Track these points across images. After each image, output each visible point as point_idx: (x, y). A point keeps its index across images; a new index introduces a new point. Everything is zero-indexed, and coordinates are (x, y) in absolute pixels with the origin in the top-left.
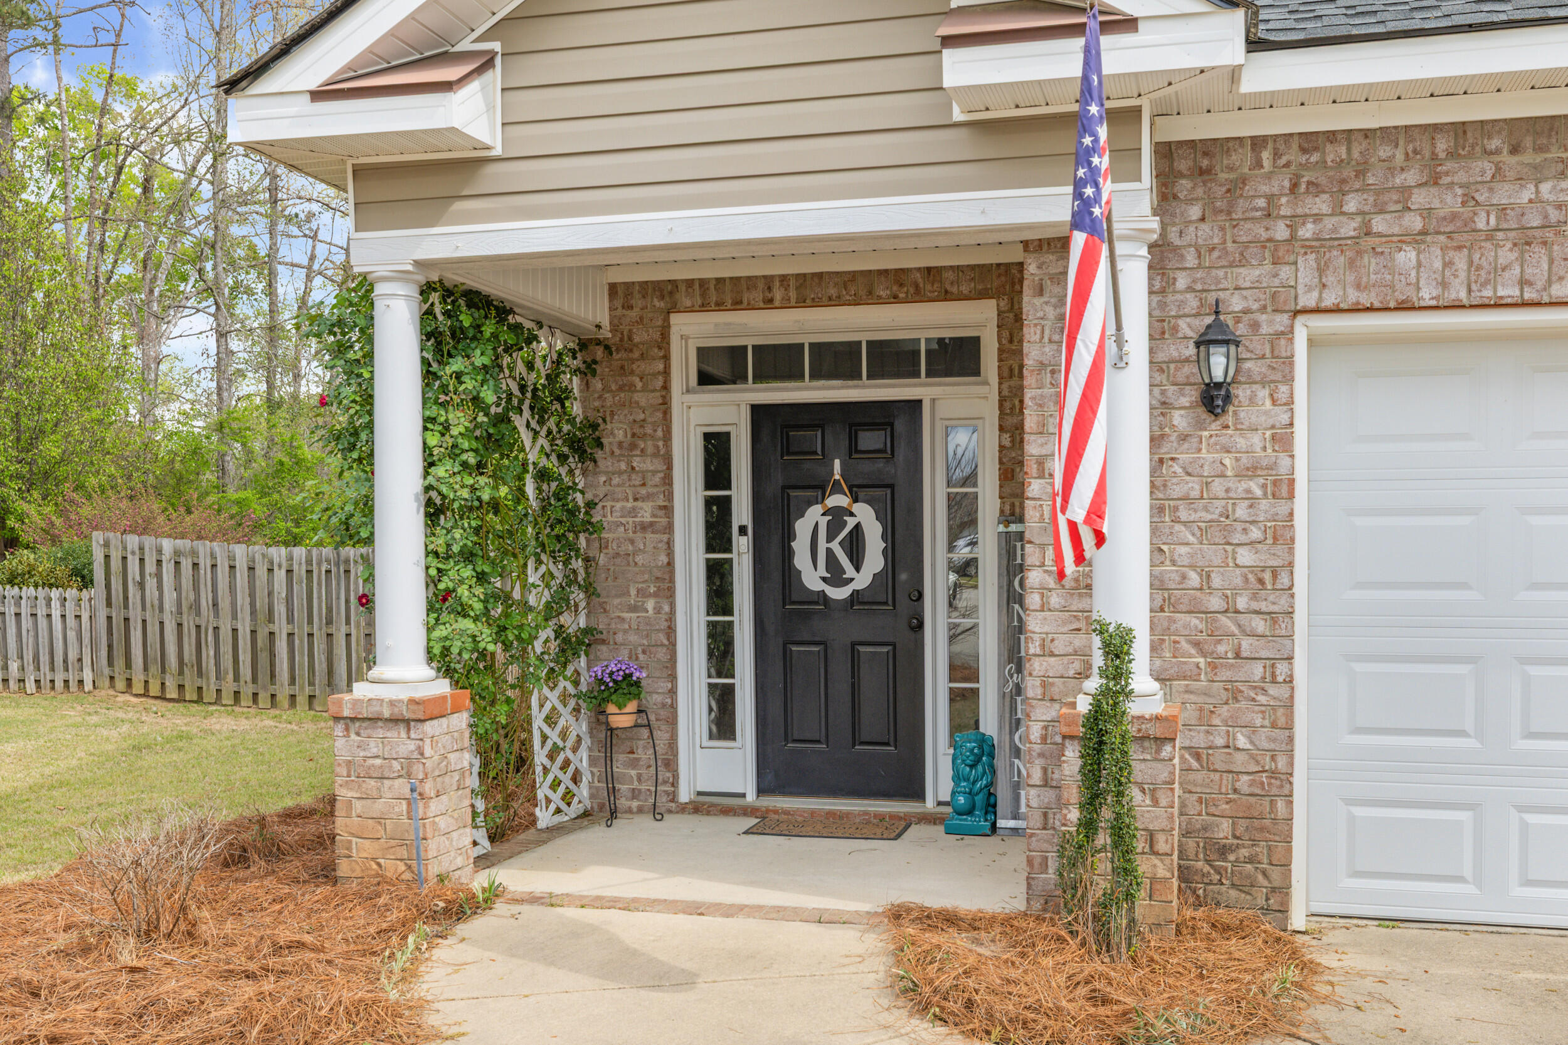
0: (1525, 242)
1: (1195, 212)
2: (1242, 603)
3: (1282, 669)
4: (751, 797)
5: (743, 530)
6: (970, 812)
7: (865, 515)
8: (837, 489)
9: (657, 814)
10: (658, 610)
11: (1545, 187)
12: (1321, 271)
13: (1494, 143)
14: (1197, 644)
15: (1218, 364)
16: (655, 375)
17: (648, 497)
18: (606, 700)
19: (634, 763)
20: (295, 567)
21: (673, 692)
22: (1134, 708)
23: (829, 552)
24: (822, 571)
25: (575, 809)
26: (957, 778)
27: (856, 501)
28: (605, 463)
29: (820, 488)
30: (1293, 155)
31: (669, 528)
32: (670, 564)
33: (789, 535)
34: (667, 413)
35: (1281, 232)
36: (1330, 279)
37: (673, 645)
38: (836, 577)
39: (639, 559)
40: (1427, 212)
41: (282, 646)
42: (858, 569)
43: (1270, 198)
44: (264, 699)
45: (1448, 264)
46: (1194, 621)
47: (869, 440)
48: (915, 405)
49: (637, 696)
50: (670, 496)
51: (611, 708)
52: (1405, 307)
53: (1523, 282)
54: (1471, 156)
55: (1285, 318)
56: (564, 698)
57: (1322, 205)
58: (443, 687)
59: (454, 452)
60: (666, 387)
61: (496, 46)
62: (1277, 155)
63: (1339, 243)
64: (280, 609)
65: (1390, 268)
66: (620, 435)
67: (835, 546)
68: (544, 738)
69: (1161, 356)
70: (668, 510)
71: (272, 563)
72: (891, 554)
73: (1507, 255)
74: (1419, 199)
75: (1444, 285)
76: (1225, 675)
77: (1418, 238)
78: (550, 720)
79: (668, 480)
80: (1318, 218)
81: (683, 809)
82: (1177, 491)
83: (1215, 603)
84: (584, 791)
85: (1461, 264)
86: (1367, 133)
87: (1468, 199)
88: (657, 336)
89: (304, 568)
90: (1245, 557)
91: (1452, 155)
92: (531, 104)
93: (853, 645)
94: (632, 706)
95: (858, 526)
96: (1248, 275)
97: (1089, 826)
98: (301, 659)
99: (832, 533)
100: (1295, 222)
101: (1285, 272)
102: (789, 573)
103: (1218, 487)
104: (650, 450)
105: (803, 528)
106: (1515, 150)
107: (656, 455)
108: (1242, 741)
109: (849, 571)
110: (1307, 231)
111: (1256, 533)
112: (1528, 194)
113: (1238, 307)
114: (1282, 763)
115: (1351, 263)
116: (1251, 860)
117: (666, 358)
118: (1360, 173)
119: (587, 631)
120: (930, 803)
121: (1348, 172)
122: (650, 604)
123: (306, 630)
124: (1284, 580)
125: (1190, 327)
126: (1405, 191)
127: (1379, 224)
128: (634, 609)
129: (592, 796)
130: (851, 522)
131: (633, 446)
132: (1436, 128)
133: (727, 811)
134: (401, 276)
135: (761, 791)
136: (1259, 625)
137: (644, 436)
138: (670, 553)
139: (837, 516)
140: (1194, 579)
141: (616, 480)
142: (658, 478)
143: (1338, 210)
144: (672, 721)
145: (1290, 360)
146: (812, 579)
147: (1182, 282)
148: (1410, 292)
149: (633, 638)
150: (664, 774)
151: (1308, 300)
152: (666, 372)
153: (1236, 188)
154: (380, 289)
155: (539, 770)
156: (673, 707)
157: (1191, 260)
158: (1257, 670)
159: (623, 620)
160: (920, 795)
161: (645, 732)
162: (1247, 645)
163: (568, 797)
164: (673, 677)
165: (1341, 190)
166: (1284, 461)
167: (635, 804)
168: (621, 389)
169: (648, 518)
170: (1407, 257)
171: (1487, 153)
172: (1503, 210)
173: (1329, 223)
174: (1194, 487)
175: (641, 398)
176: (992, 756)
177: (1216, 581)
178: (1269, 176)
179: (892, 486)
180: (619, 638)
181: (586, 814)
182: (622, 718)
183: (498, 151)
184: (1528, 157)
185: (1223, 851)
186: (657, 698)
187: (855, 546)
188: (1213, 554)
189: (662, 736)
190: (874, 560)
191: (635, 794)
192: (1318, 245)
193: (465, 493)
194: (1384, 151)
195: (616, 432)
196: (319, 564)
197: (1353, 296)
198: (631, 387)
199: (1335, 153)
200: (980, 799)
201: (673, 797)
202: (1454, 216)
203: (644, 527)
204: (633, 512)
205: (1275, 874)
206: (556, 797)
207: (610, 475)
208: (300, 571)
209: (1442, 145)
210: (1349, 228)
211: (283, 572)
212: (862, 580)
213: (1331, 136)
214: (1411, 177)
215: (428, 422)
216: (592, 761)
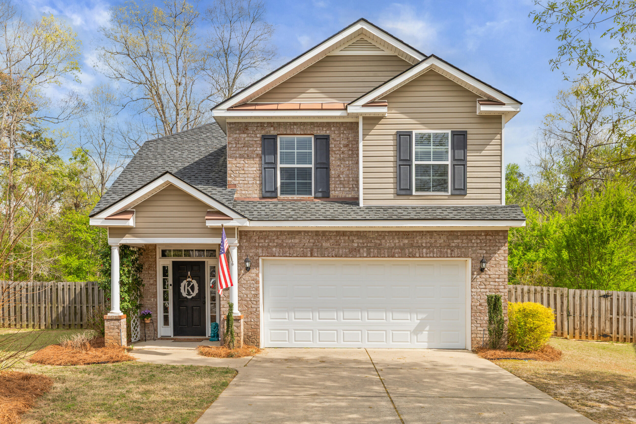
0: (290, 248)
1: (245, 241)
2: (252, 299)
3: (258, 309)
4: (172, 337)
5: (171, 285)
6: (214, 337)
7: (194, 282)
8: (189, 277)
9: (154, 340)
10: (154, 300)
11: (292, 240)
12: (263, 250)
13: (286, 234)
14: (246, 306)
15: (248, 264)
16: (154, 255)
17: (152, 279)
18: (145, 318)
19: (149, 330)
20: (29, 288)
21: (157, 316)
22: (233, 315)
23: (188, 289)
24: (186, 293)
25: (137, 339)
26: (212, 331)
27: (193, 279)
28: (144, 272)
29: (186, 277)
30: (258, 233)
31: (156, 285)
32: (156, 292)
33: (180, 286)
34: (156, 263)
35: (257, 245)
36: (264, 252)
37: (157, 307)
38: (189, 294)
39: (150, 290)
40: (277, 243)
41: (24, 311)
42: (193, 292)
43: (255, 239)
44: (18, 326)
45: (280, 251)
46: (245, 302)
47: (196, 268)
48: (204, 262)
49: (151, 317)
50: (156, 279)
51: (146, 319)
52: (274, 256)
53: (290, 254)
54: (283, 235)
55: (258, 257)
56: (136, 317)
57: (262, 241)
58: (122, 314)
59: (125, 274)
60: (156, 258)
61: (135, 210)
62: (256, 233)
63: (265, 247)
64: (24, 300)
65: (272, 251)
66: (146, 267)
67: (189, 288)
68: (133, 325)
69: (240, 262)
70: (156, 281)
71: (21, 287)
72: (199, 290)
73: (287, 250)
74: (276, 241)
75: (279, 253)
76: (250, 310)
77: (276, 247)
78: (134, 321)
79: (156, 275)
80: (262, 243)
81: (159, 339)
82: (242, 282)
83: (248, 299)
84: (139, 336)
85: (281, 251)
86: (269, 231)
87: (282, 241)
88: (154, 248)
89: (32, 288)
90: (253, 292)
91: (280, 235)
92: (140, 220)
93: (192, 307)
94: (150, 319)
95: (193, 284)
96: (253, 251)
97: (227, 331)
98: (30, 314)
99: (188, 285)
100: (259, 243)
101: (258, 250)
102: (180, 294)
103: (248, 282)
104: (152, 269)
105: (182, 285)
106: (288, 235)
107: (154, 270)
108: (252, 320)
109: (191, 293)
110: (261, 245)
111: (254, 289)
112: (290, 241)
113: (251, 255)
114: (258, 323)
115: (267, 250)
116: (254, 338)
117: (156, 252)
118: (268, 237)
119: (140, 304)
120: (207, 337)
121: (266, 236)
122: (152, 299)
123: (32, 305)
124: (258, 296)
125: (244, 258)
126: (274, 240)
127: (270, 244)
128: (149, 300)
129: (140, 337)
130: (192, 284)
131: (149, 269)
132: (278, 231)
133: (168, 339)
134: (117, 246)
135: (174, 335)
136: (255, 303)
137: (151, 267)
138: (156, 290)
139: (189, 283)
140: (245, 296)
141: (146, 275)
142: (154, 275)
143: (265, 242)
144: (157, 322)
145: (259, 263)
146: (184, 294)
147: (243, 251)
148: (275, 254)
149: (149, 306)
150: (156, 332)
151: (261, 255)
152: (156, 255)
153: (250, 238)
154: (112, 248)
155: (132, 331)
156: (157, 319)
157: (244, 248)
158: (255, 309)
159: (146, 302)
160: (205, 336)
161: (151, 324)
162: (253, 306)
163: (136, 336)
164: (157, 313)
165: (265, 239)
166: (258, 278)
167: (149, 338)
168: (147, 258)
169: (152, 282)
170: (274, 249)
171: (285, 235)
172: (287, 243)
173: (264, 244)
174: (245, 282)
175: (151, 260)
176: (218, 327)
177: (248, 296)
178: (255, 236)
179: (200, 277)
180: (146, 306)
181: (139, 340)
182: (148, 321)
183: (135, 227)
184: (290, 236)
185: (250, 337)
186: (154, 318)
187: (193, 288)
188: (248, 292)
189: (155, 325)
190: (196, 291)
191: (149, 336)
192: (262, 247)
193: (127, 281)
194: (271, 234)
195: (146, 266)
196: (36, 286)
197: (267, 254)
198: (149, 258)
199: (264, 233)
200: (216, 334)
201: (157, 337)
202: (280, 244)
203: (151, 284)
204: (149, 281)
205: (258, 340)
206: (135, 336)
207: (144, 274)
208: (30, 289)
209: (279, 233)
210: (266, 245)
211: (25, 289)
212: (194, 294)
213: (264, 231)
214: (275, 238)
215: (120, 269)
216: (140, 330)
